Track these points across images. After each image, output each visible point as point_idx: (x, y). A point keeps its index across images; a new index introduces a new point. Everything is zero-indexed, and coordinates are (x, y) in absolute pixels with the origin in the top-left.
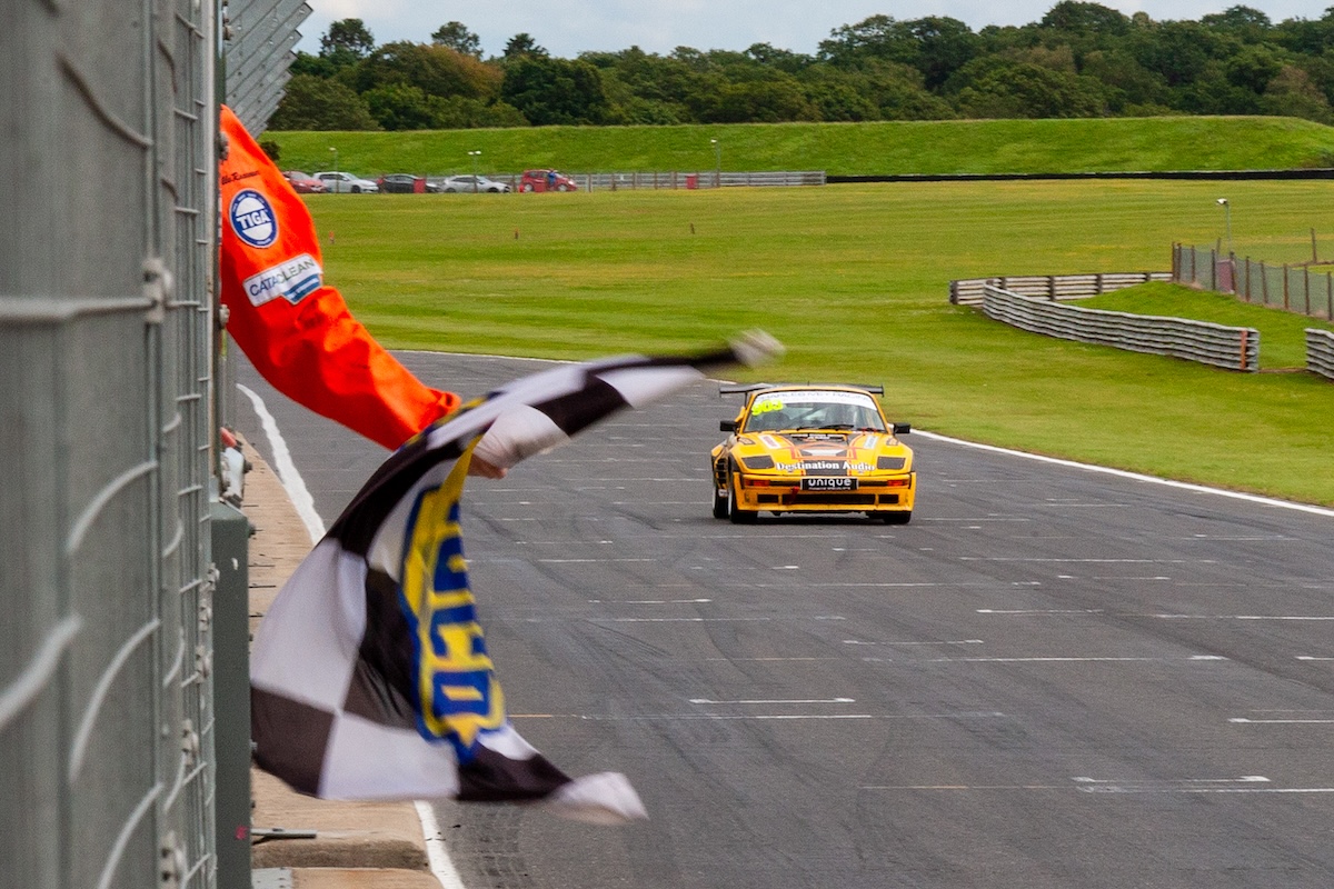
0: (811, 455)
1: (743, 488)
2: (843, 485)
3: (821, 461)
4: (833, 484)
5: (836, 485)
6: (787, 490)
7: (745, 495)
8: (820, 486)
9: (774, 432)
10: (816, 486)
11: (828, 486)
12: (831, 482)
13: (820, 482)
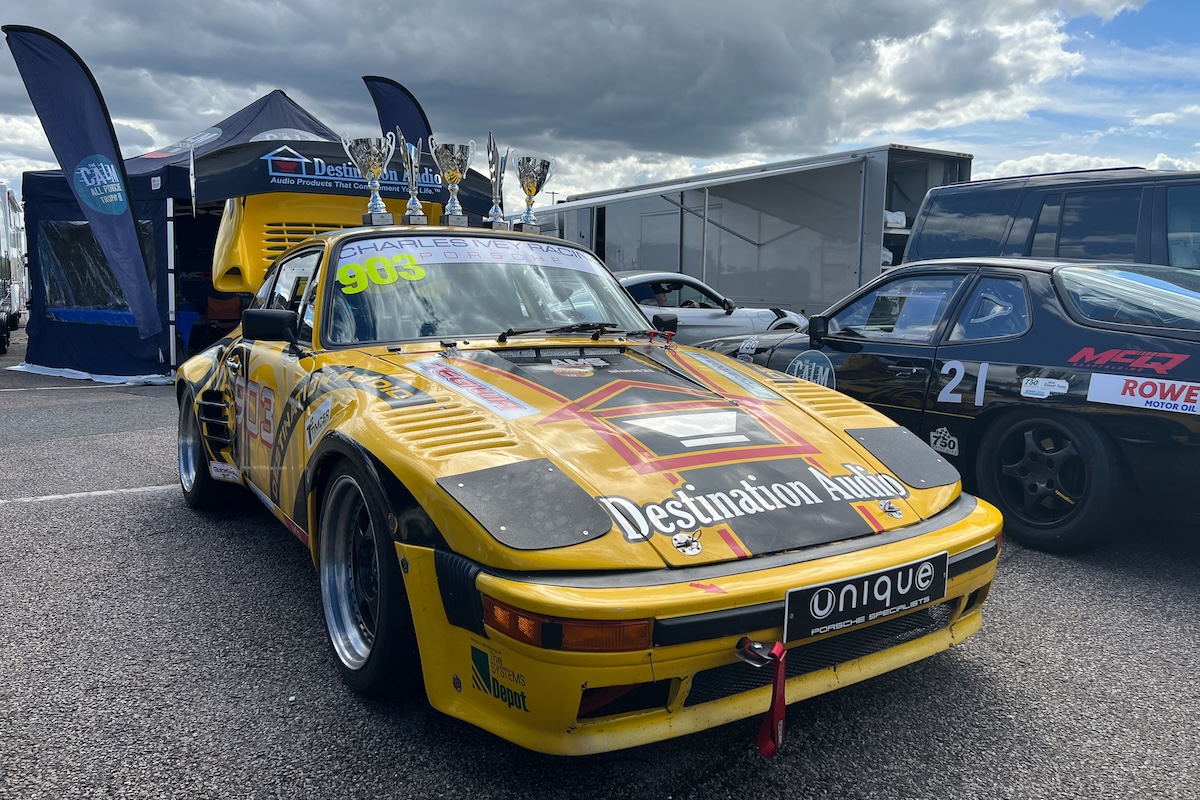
4: (887, 595)
5: (894, 599)
12: (882, 589)
13: (849, 594)
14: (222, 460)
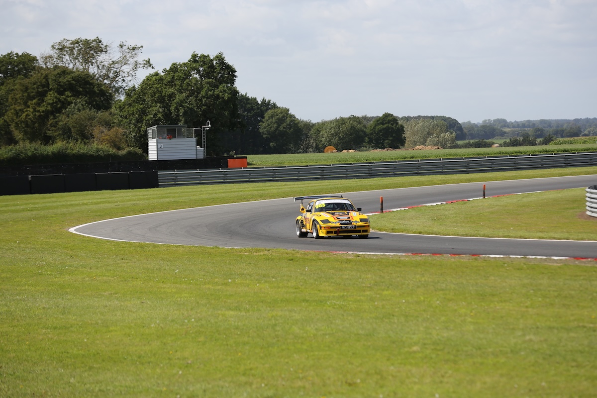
0: (340, 219)
1: (321, 229)
2: (352, 228)
3: (344, 220)
6: (336, 230)
7: (322, 231)
9: (324, 212)
10: (344, 228)
12: (349, 227)
13: (346, 227)
14: (303, 229)
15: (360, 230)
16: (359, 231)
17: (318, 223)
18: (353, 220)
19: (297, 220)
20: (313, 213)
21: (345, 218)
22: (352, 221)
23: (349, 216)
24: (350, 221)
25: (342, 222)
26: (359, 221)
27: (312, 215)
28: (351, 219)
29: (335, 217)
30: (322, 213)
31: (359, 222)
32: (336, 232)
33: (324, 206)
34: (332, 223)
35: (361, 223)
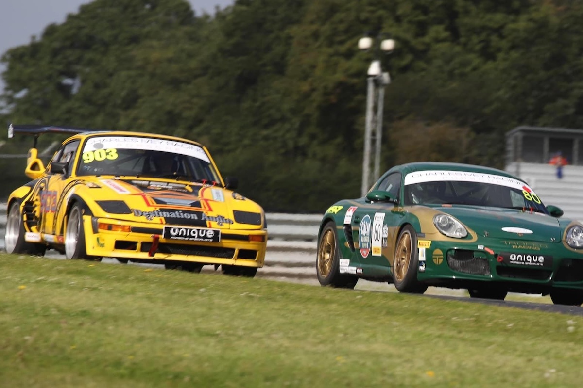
0: (165, 203)
1: (95, 231)
2: (205, 237)
3: (178, 210)
4: (196, 235)
5: (199, 237)
6: (148, 238)
7: (98, 239)
8: (182, 235)
9: (113, 177)
10: (178, 235)
11: (190, 236)
12: (194, 233)
13: (182, 232)
14: (31, 231)
15: (233, 250)
16: (228, 253)
17: (88, 212)
18: (210, 214)
19: (14, 200)
20: (73, 176)
21: (183, 202)
22: (207, 214)
23: (199, 198)
24: (199, 214)
25: (173, 215)
26: (232, 217)
27: (68, 181)
28: (203, 209)
29: (149, 195)
30: (102, 180)
31: (230, 222)
32: (145, 247)
33: (115, 156)
34: (138, 213)
35: (236, 225)
